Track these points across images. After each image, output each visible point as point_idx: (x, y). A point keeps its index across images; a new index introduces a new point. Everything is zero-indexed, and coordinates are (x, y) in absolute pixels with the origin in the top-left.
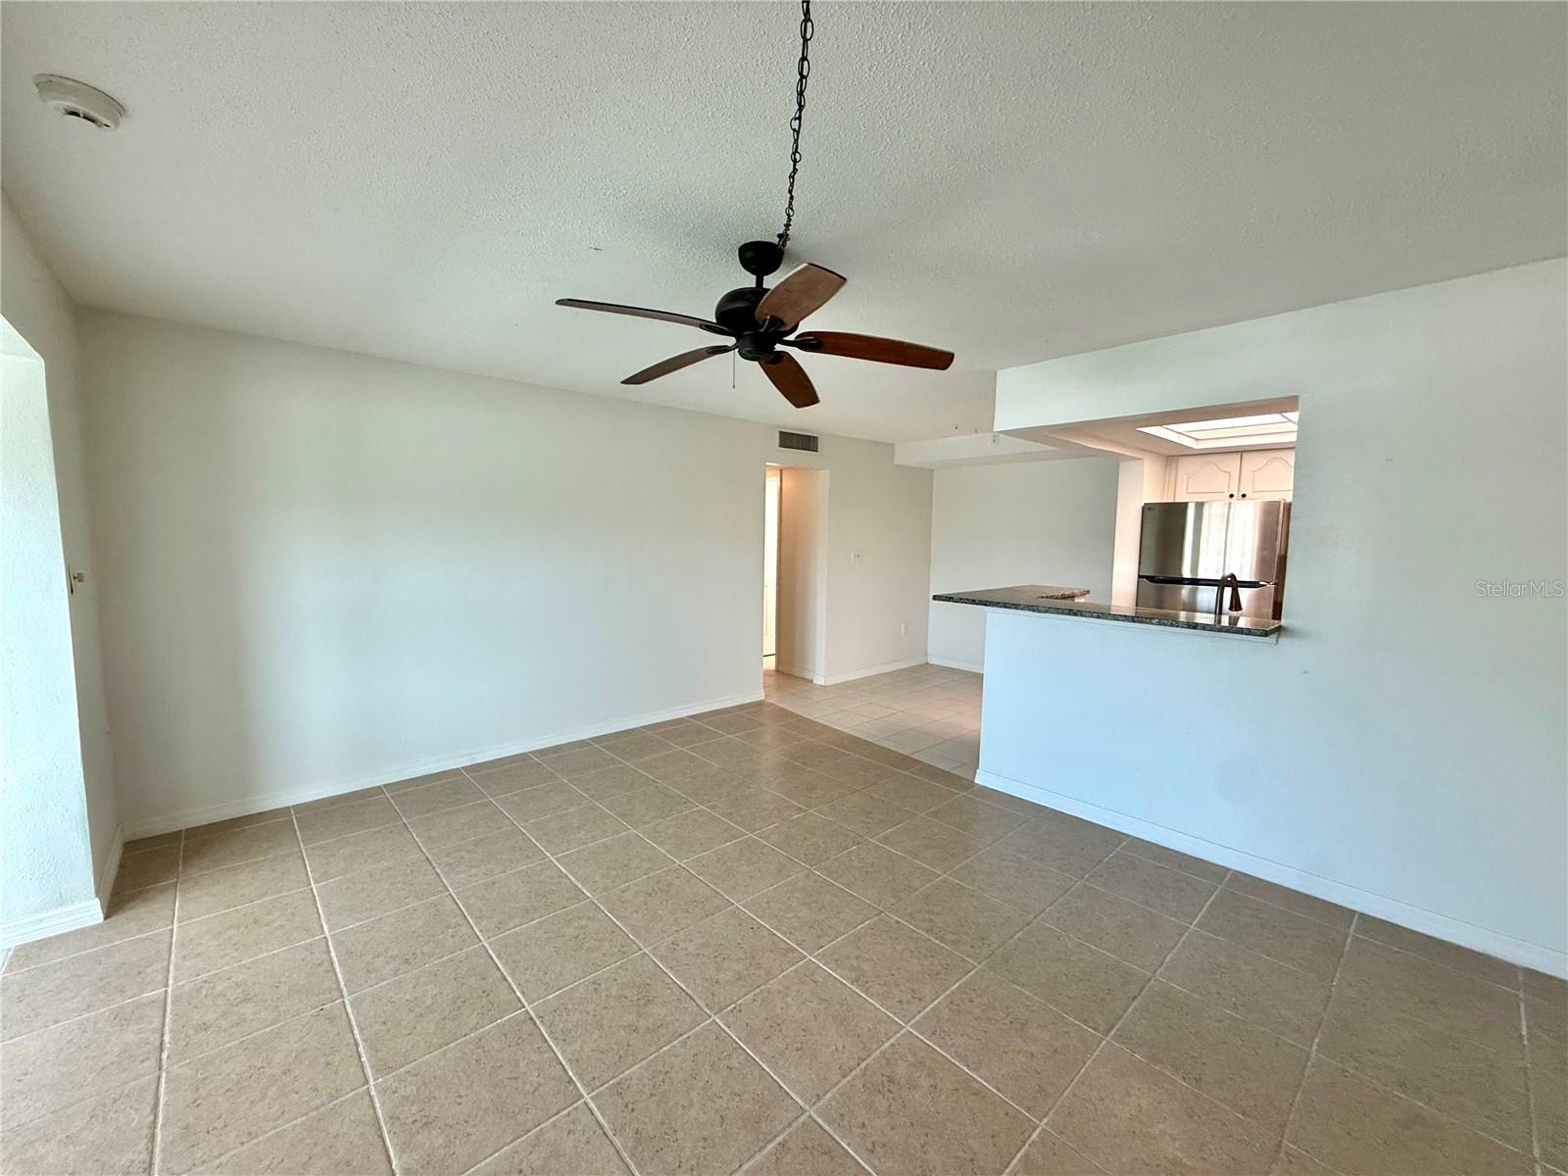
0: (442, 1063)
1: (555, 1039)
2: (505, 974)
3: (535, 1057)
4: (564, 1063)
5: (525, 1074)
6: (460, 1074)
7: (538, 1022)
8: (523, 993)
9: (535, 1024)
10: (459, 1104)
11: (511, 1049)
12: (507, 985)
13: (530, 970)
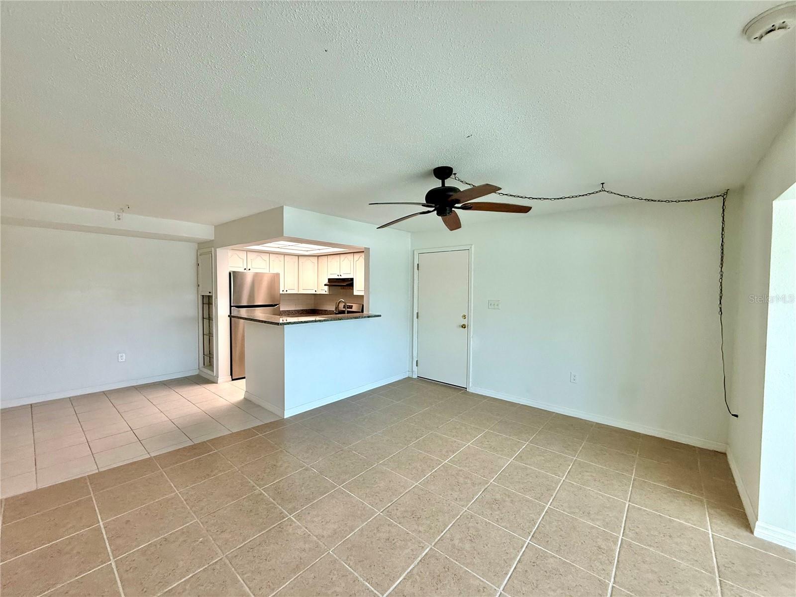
0: (578, 559)
1: (535, 524)
2: (516, 563)
3: (547, 527)
4: (542, 517)
5: (556, 527)
6: (575, 548)
7: (532, 533)
8: (522, 547)
9: (534, 534)
10: (584, 542)
11: (551, 536)
12: (523, 557)
13: (506, 551)
